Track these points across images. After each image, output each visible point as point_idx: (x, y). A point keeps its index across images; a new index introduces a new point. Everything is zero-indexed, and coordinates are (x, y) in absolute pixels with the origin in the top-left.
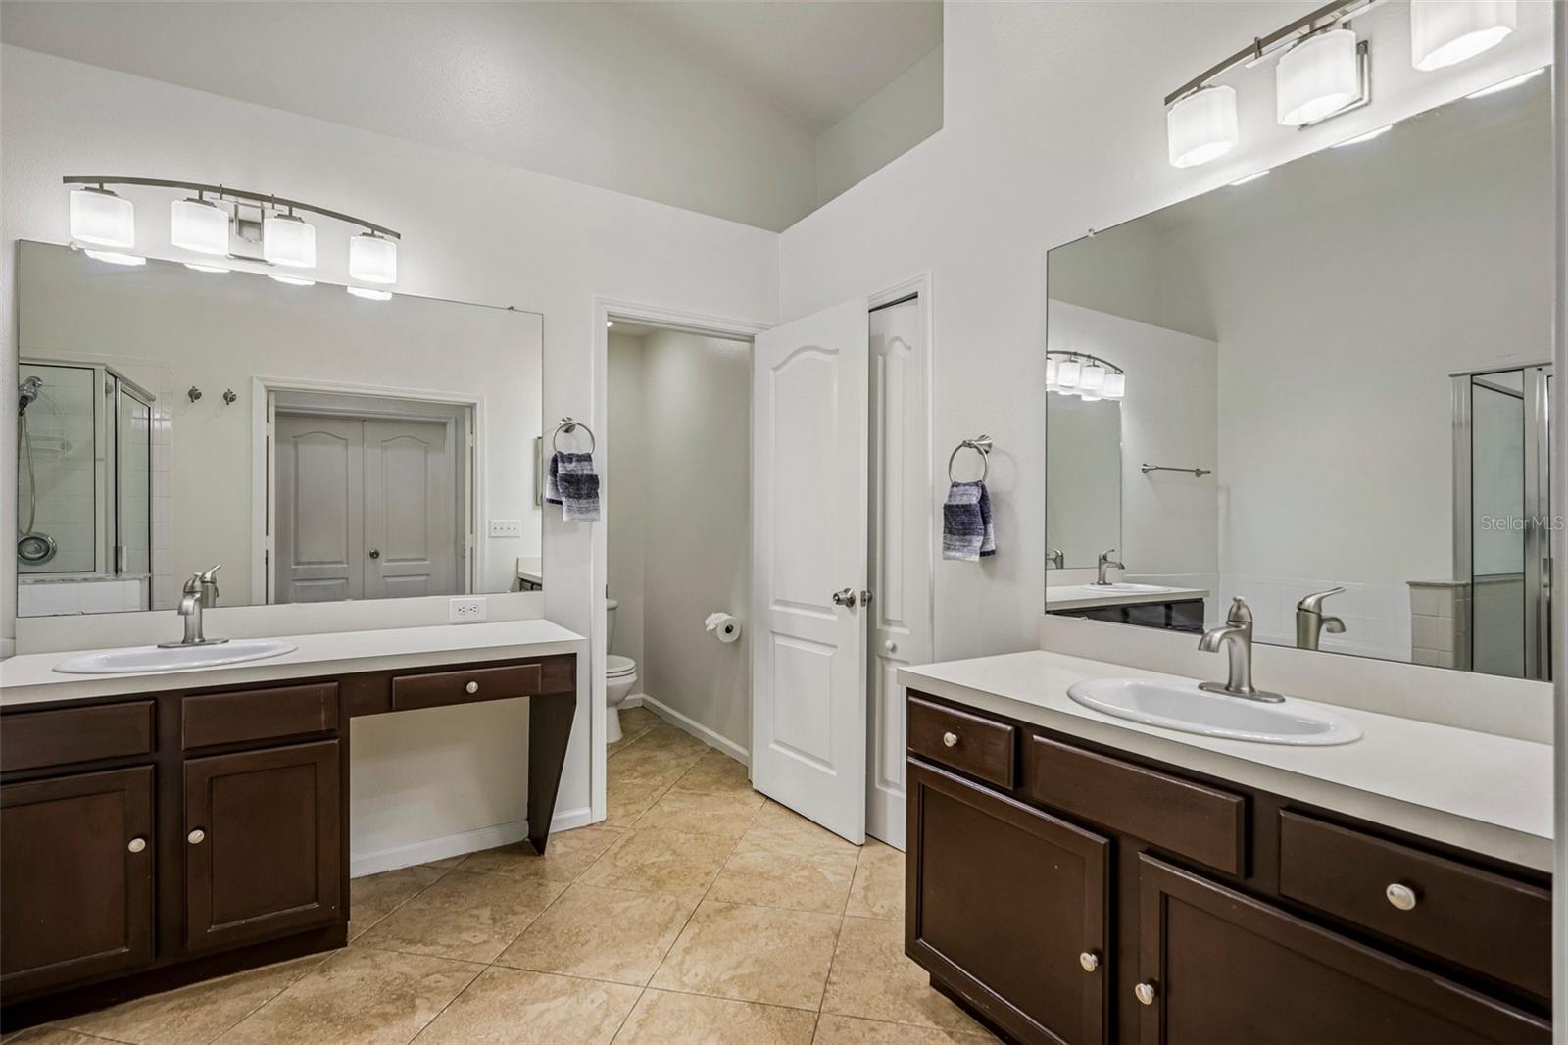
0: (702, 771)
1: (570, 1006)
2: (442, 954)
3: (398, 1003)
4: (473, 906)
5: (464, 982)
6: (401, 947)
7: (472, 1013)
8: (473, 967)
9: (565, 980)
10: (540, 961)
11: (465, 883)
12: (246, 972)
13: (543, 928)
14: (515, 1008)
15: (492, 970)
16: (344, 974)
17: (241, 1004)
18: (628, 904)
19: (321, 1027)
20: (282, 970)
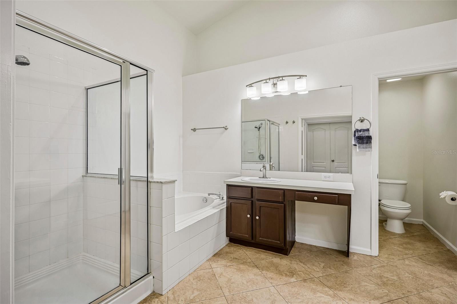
0: (435, 256)
1: (330, 300)
2: (306, 269)
3: (290, 273)
4: (321, 261)
5: (307, 278)
6: (299, 262)
7: (304, 286)
8: (311, 275)
9: (333, 293)
10: (329, 284)
11: (322, 255)
12: (268, 251)
13: (335, 276)
14: (315, 291)
15: (315, 279)
16: (284, 261)
17: (265, 257)
18: (368, 284)
19: (274, 269)
20: (274, 254)
